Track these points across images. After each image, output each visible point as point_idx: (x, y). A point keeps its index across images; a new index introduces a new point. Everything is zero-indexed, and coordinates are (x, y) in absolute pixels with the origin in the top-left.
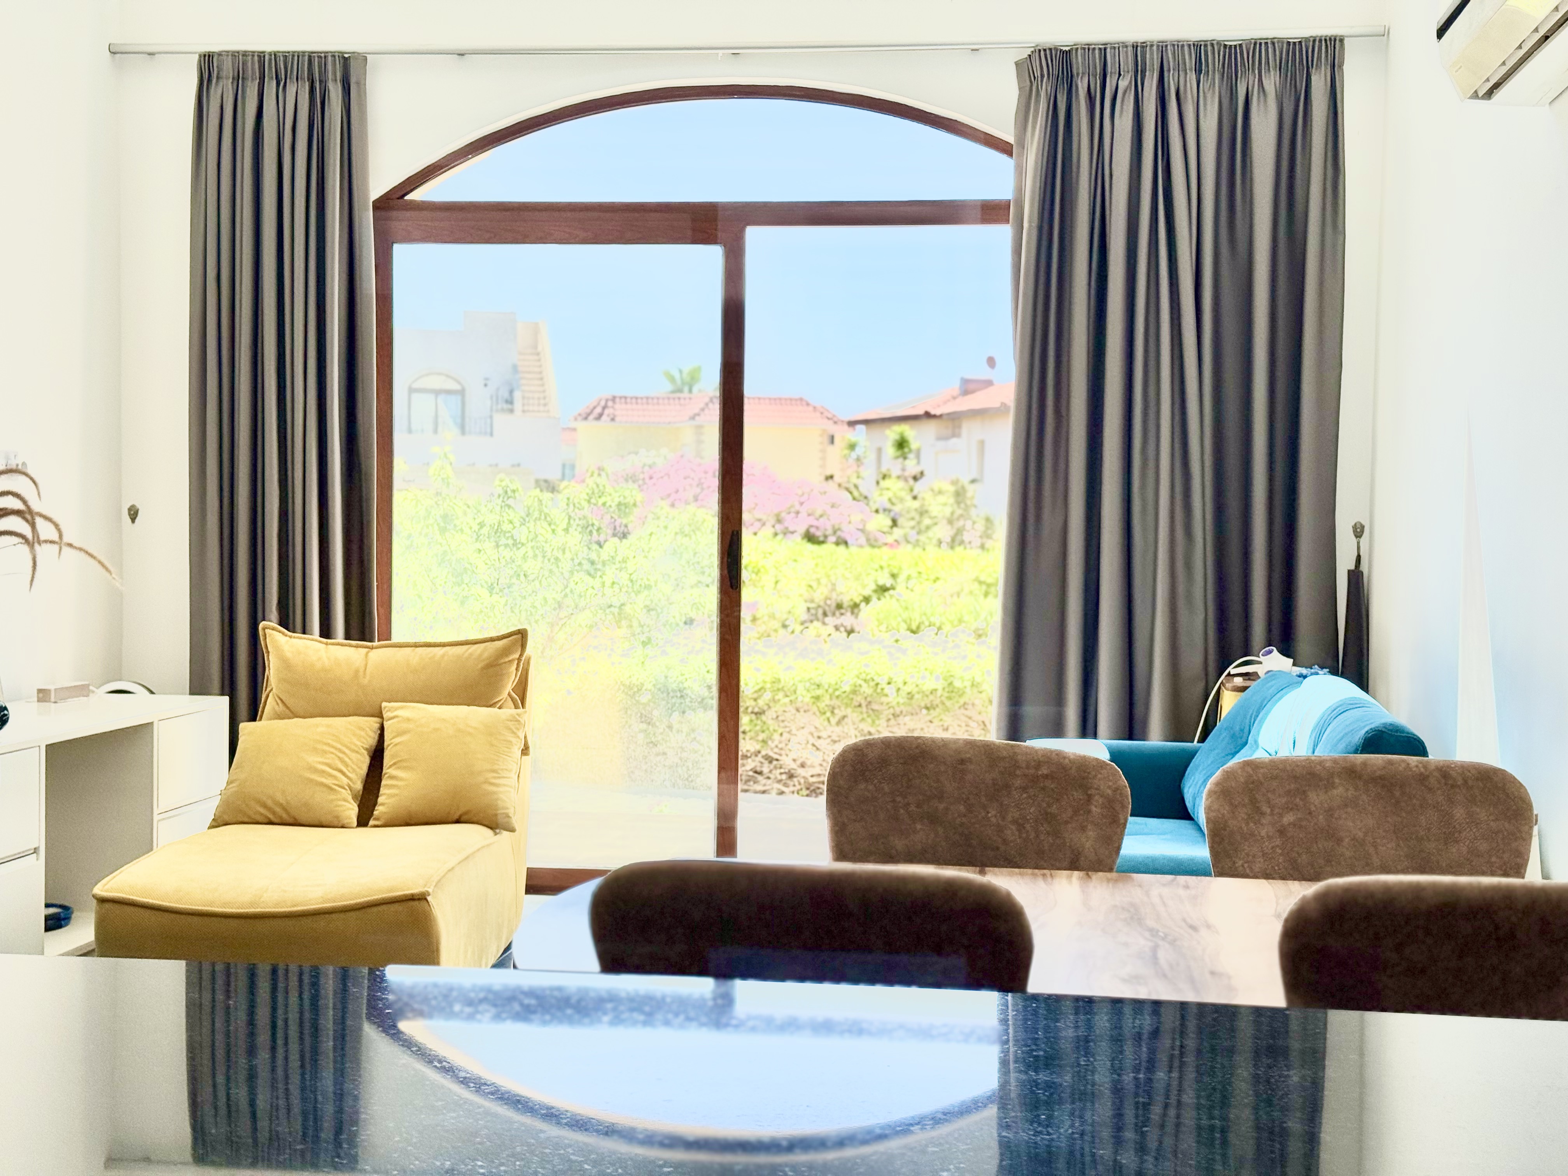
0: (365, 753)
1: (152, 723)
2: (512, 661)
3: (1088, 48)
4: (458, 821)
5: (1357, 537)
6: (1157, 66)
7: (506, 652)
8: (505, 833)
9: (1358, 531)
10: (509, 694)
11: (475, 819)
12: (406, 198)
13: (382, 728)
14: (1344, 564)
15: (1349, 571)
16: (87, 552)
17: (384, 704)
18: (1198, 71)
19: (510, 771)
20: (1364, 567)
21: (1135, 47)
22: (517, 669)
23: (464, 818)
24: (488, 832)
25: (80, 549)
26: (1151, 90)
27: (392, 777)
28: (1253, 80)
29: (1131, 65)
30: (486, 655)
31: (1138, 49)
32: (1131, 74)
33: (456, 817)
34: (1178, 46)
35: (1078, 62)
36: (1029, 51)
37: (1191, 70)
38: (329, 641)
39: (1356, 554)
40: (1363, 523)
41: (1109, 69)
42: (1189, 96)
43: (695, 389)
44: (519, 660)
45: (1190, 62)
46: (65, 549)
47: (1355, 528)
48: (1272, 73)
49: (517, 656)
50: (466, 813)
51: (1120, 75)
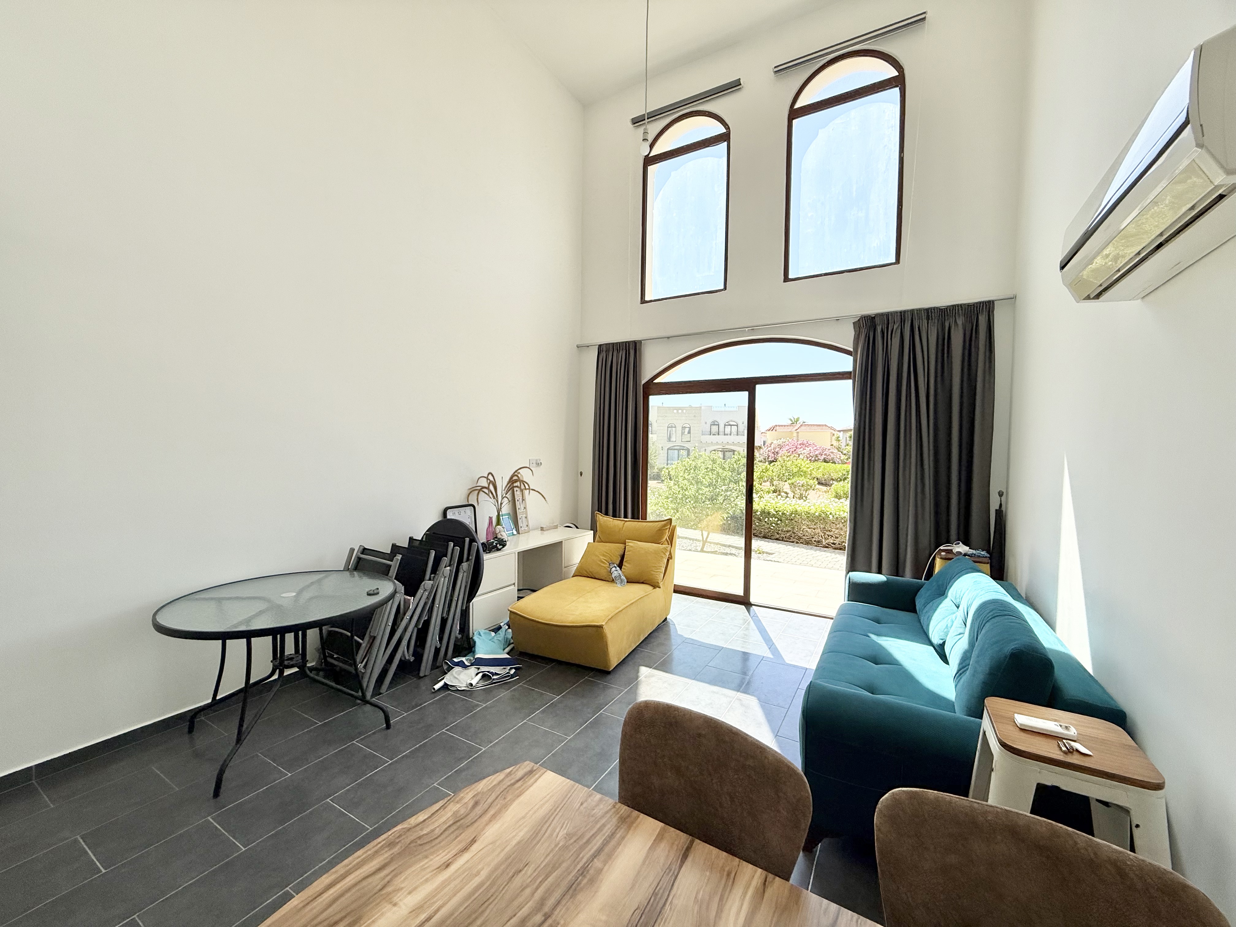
0: (619, 556)
1: (562, 542)
2: (667, 529)
3: (882, 315)
4: (643, 583)
5: (1000, 496)
6: (910, 318)
7: (665, 525)
8: (658, 588)
9: (1001, 494)
10: (666, 539)
11: (648, 583)
12: (654, 382)
13: (625, 548)
14: (994, 506)
15: (996, 510)
16: (539, 492)
17: (627, 540)
18: (928, 319)
19: (661, 566)
20: (1003, 508)
21: (901, 312)
22: (669, 531)
23: (644, 582)
24: (651, 588)
25: (537, 491)
26: (908, 326)
27: (625, 566)
28: (952, 320)
29: (899, 320)
30: (659, 526)
31: (903, 314)
32: (899, 322)
33: (642, 581)
34: (919, 310)
35: (877, 320)
36: (858, 318)
37: (925, 319)
38: (615, 518)
39: (999, 503)
40: (1003, 491)
41: (890, 322)
42: (924, 328)
43: (798, 423)
44: (669, 528)
45: (924, 317)
46: (531, 491)
47: (999, 493)
48: (961, 317)
49: (669, 527)
50: (645, 580)
51: (894, 323)
